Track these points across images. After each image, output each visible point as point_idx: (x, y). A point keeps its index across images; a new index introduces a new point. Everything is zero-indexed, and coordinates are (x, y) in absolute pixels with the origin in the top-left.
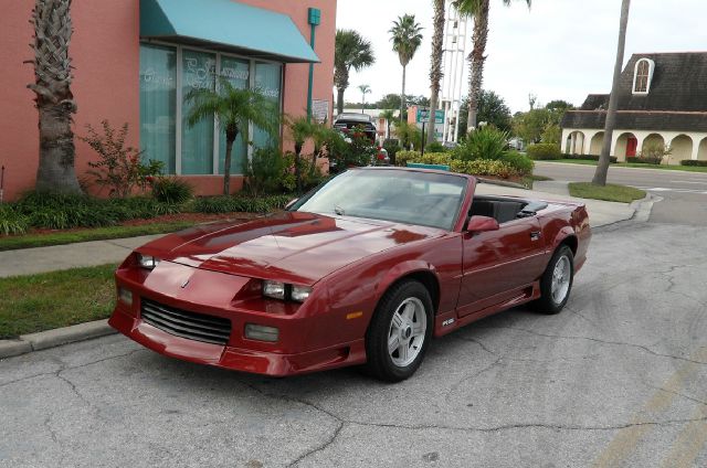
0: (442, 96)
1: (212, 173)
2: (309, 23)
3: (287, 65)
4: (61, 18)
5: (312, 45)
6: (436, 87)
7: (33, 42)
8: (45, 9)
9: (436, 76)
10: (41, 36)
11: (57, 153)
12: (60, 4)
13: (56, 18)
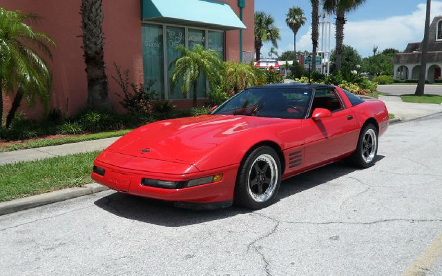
0: (319, 51)
1: (186, 98)
2: (239, 6)
3: (227, 32)
4: (97, 10)
5: (241, 19)
6: (315, 43)
7: (81, 24)
8: (88, 5)
9: (315, 35)
10: (86, 21)
11: (97, 87)
12: (96, 2)
13: (94, 10)
